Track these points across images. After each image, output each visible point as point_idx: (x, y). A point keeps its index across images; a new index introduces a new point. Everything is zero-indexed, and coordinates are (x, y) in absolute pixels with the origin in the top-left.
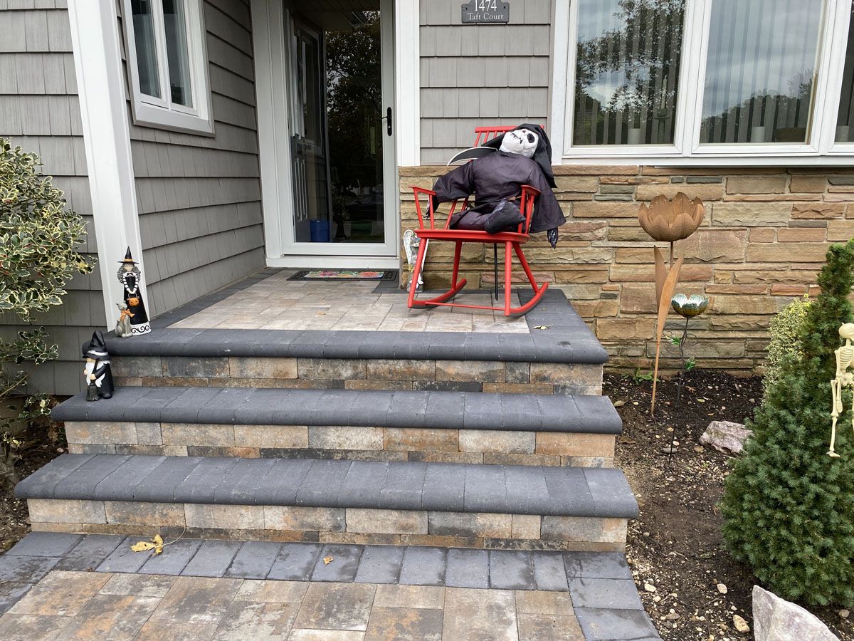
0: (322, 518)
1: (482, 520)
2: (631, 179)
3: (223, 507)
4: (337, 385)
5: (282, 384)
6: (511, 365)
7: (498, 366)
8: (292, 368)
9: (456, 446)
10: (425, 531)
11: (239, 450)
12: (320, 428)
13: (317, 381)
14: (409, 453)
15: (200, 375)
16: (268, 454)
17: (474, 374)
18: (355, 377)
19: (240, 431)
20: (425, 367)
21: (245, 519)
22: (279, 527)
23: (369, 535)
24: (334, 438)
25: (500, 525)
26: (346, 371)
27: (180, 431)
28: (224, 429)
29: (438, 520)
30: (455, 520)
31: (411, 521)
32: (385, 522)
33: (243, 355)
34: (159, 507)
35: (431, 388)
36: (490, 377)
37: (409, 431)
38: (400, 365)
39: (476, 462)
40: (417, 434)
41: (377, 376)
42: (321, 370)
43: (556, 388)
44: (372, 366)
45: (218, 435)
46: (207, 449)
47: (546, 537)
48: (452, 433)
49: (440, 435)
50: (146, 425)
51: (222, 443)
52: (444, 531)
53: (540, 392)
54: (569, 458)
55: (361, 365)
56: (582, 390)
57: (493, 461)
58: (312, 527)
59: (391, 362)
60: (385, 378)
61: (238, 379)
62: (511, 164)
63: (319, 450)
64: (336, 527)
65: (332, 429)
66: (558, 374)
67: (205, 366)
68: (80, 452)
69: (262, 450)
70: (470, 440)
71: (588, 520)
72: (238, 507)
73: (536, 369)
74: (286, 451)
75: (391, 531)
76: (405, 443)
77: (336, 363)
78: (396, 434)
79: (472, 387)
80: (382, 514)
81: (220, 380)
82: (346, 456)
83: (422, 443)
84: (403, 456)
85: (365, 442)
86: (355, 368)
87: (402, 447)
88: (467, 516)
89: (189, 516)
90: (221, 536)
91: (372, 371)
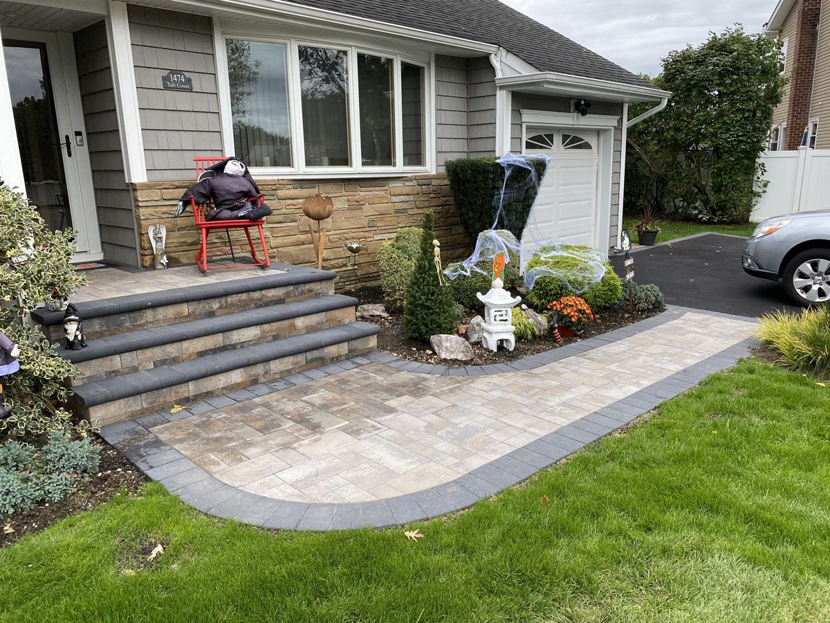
0: (259, 370)
1: (327, 350)
2: (274, 187)
4: (211, 314)
5: (179, 319)
6: (296, 286)
7: (291, 288)
8: (185, 309)
9: (293, 326)
10: (305, 363)
11: (185, 356)
12: (229, 333)
13: (200, 314)
14: (273, 336)
15: (127, 324)
16: (201, 354)
17: (280, 294)
18: (220, 308)
19: (185, 344)
20: (256, 295)
22: (239, 381)
23: (281, 372)
24: (236, 337)
25: (334, 350)
26: (215, 305)
27: (149, 353)
28: (175, 345)
29: (310, 355)
30: (316, 354)
31: (299, 360)
32: (288, 363)
33: (156, 306)
34: (174, 388)
35: (261, 306)
36: (288, 295)
37: (272, 324)
38: (244, 296)
39: (303, 333)
40: (275, 325)
41: (233, 305)
42: (201, 307)
43: (316, 294)
44: (229, 299)
45: (172, 350)
46: (166, 360)
47: (350, 351)
48: (292, 321)
49: (286, 323)
50: (127, 354)
51: (175, 354)
52: (313, 360)
53: (310, 298)
54: (339, 321)
55: (223, 300)
56: (327, 293)
57: (311, 329)
58: (255, 376)
59: (239, 295)
60: (237, 305)
61: (152, 322)
63: (229, 345)
64: (266, 373)
65: (235, 332)
66: (316, 287)
67: (130, 317)
68: (81, 383)
69: (198, 353)
70: (300, 322)
71: (364, 339)
72: (217, 376)
73: (307, 287)
74: (211, 350)
75: (290, 367)
76: (271, 331)
77: (209, 301)
78: (266, 327)
79: (280, 301)
80: (286, 360)
81: (141, 325)
82: (243, 345)
83: (279, 329)
84: (271, 338)
85: (252, 335)
86: (220, 302)
87: (270, 334)
88: (321, 350)
89: (191, 389)
90: (209, 395)
91: (230, 302)
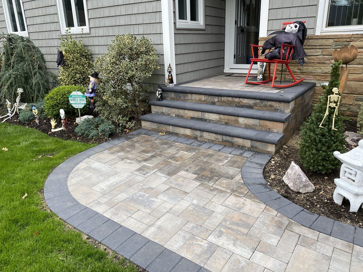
0: (198, 133)
1: (236, 139)
2: (348, 40)
3: (177, 127)
4: (213, 103)
5: (200, 102)
6: (262, 101)
7: (258, 101)
8: (203, 98)
9: (237, 122)
10: (221, 141)
11: (186, 116)
12: (204, 113)
13: (209, 102)
14: (225, 122)
15: (182, 98)
16: (192, 118)
17: (251, 103)
18: (218, 101)
19: (186, 111)
20: (237, 100)
21: (182, 131)
22: (189, 134)
23: (208, 140)
24: (207, 116)
25: (240, 141)
26: (216, 100)
27: (174, 110)
28: (183, 111)
29: (225, 138)
30: (229, 138)
31: (218, 137)
32: (212, 137)
33: (192, 93)
34: (165, 126)
35: (238, 107)
36: (255, 104)
37: (225, 116)
38: (230, 99)
39: (243, 127)
40: (227, 117)
41: (224, 102)
42: (210, 99)
43: (275, 110)
44: (223, 99)
45: (181, 112)
46: (179, 115)
47: (252, 147)
48: (237, 118)
49: (233, 118)
50: (167, 108)
51: (182, 114)
52: (226, 141)
53: (270, 110)
54: (269, 129)
55: (220, 98)
56: (284, 111)
57: (247, 127)
58: (196, 135)
59: (228, 98)
60: (226, 102)
61: (191, 100)
62: (287, 36)
63: (204, 119)
64: (201, 136)
65: (207, 113)
66: (276, 105)
67: (183, 95)
68: (154, 113)
69: (191, 117)
70: (241, 120)
71: (264, 144)
72: (180, 128)
73: (269, 103)
74: (196, 118)
75: (213, 139)
76: (224, 119)
77: (214, 97)
78: (222, 116)
79: (250, 107)
80: (211, 134)
81: (186, 100)
82: (210, 121)
83: (229, 120)
84: (223, 123)
85: (214, 118)
86: (218, 99)
87: (223, 120)
88: (232, 138)
89: (171, 129)
90: (177, 134)
91: (223, 100)
